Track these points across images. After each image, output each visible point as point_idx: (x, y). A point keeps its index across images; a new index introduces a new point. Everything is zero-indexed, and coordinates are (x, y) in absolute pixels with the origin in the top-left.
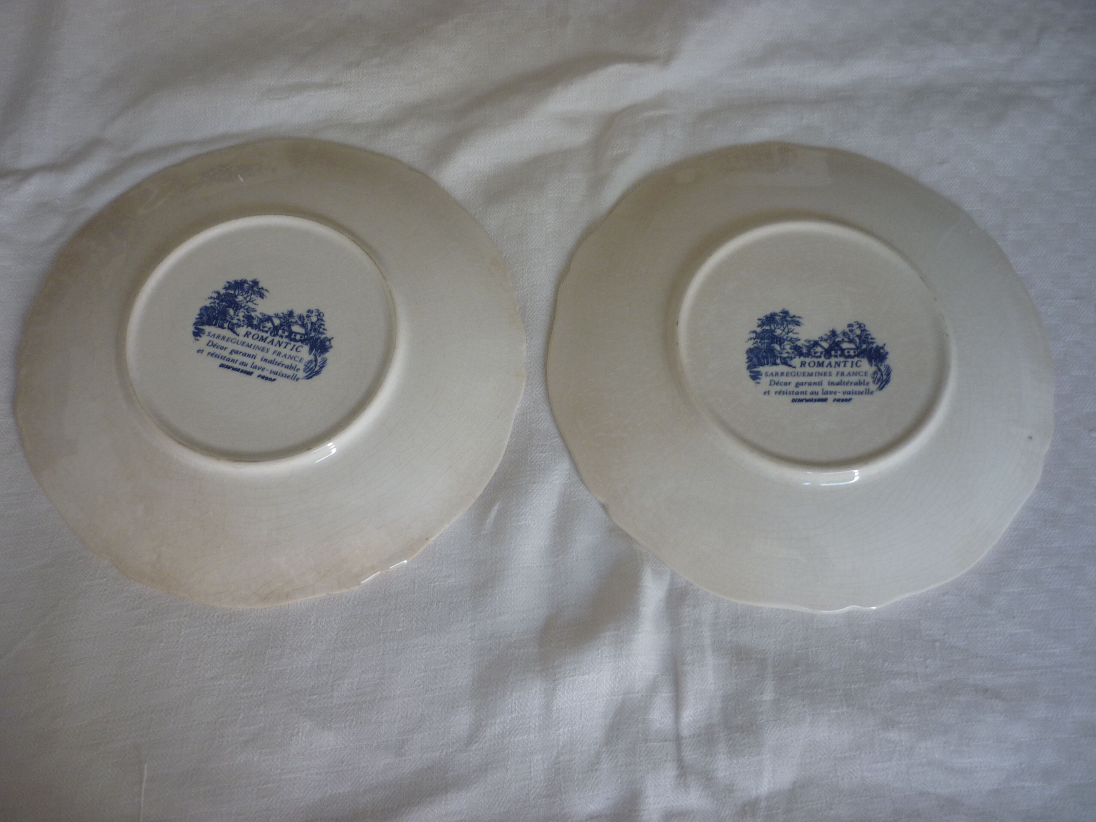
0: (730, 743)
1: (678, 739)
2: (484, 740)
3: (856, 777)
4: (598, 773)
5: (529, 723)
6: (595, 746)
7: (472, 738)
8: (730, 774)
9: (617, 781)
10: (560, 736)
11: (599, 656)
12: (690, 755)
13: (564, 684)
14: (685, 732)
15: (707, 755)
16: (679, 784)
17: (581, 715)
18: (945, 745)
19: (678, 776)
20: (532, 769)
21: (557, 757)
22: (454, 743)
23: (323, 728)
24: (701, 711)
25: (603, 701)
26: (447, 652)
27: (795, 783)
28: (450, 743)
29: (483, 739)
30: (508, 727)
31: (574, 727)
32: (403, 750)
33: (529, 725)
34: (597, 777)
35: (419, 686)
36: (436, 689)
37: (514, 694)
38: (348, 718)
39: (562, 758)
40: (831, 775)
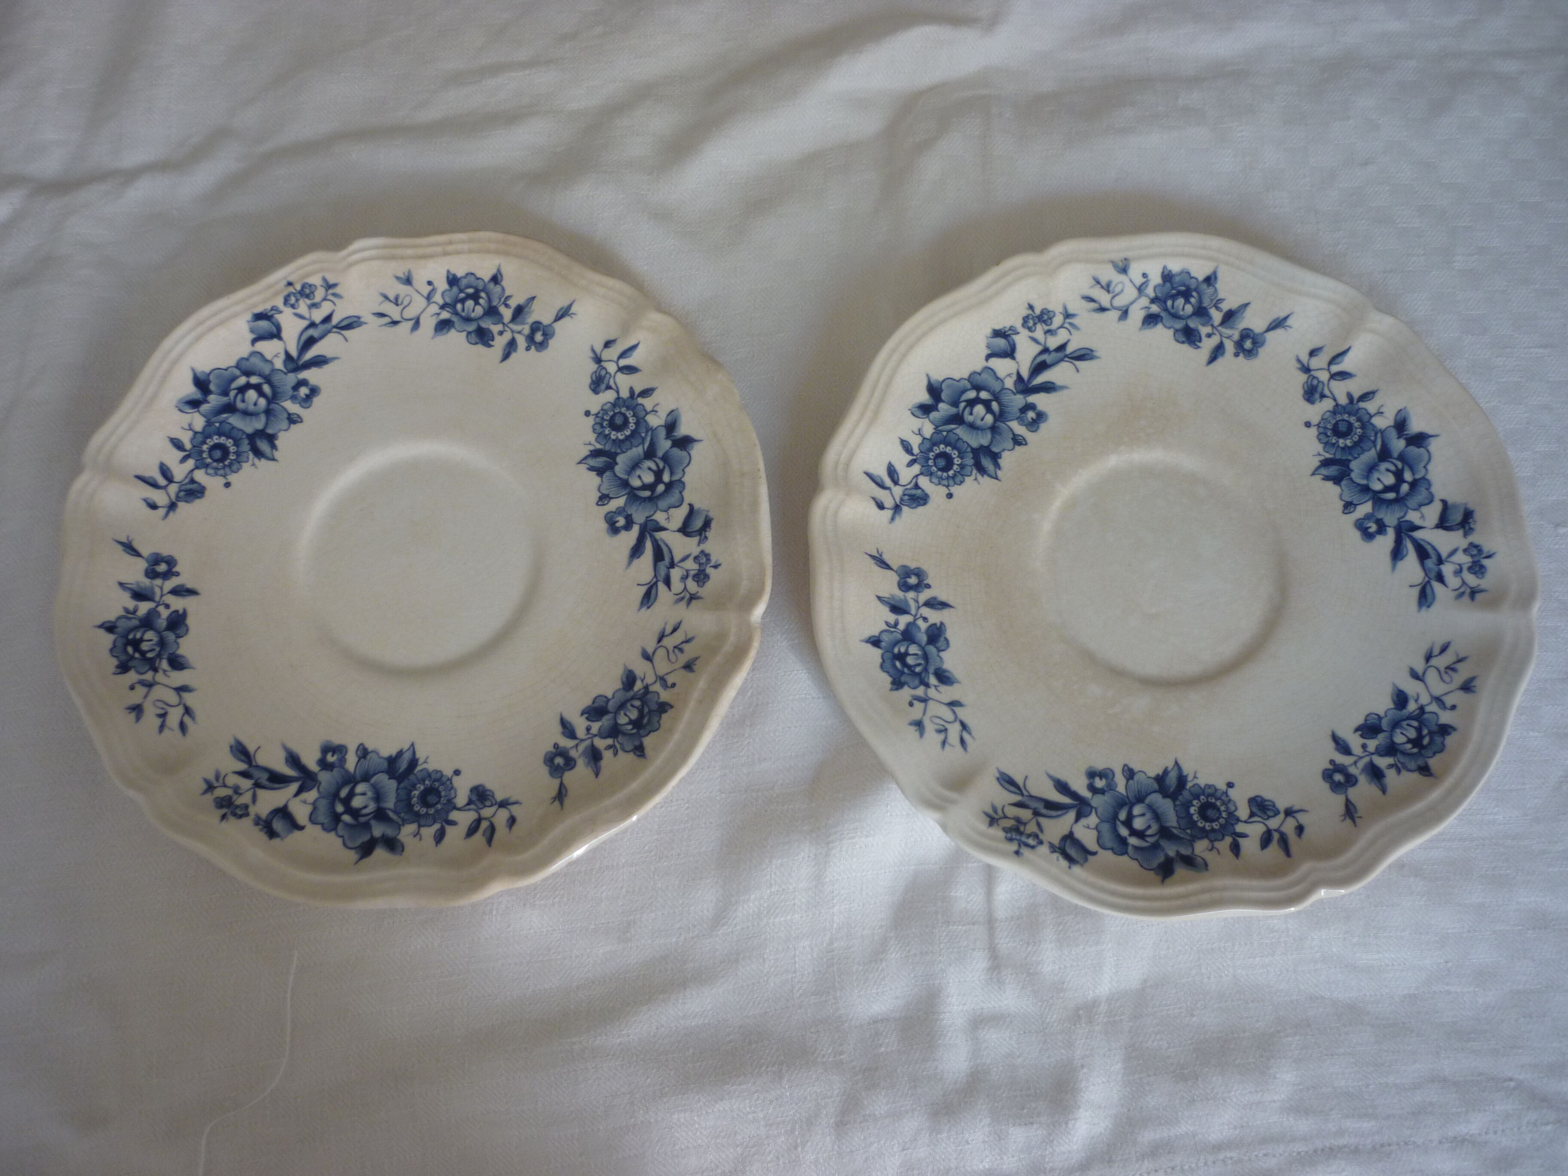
0: (1060, 928)
1: (991, 922)
2: (735, 922)
3: (1226, 975)
4: (884, 964)
5: (794, 899)
6: (880, 930)
7: (718, 920)
8: (1060, 968)
9: (909, 975)
10: (834, 915)
11: (888, 815)
12: (1005, 943)
13: (841, 848)
14: (1001, 913)
15: (1028, 944)
16: (991, 979)
17: (862, 889)
18: (1346, 936)
19: (989, 969)
20: (797, 959)
21: (831, 943)
22: (695, 926)
23: (524, 905)
24: (1022, 887)
25: (889, 872)
26: (688, 808)
27: (1145, 981)
28: (690, 925)
29: (733, 920)
30: (766, 905)
31: (852, 905)
32: (628, 935)
33: (793, 902)
34: (883, 970)
35: (651, 851)
36: (672, 855)
37: (774, 862)
38: (557, 893)
39: (836, 945)
40: (1194, 972)
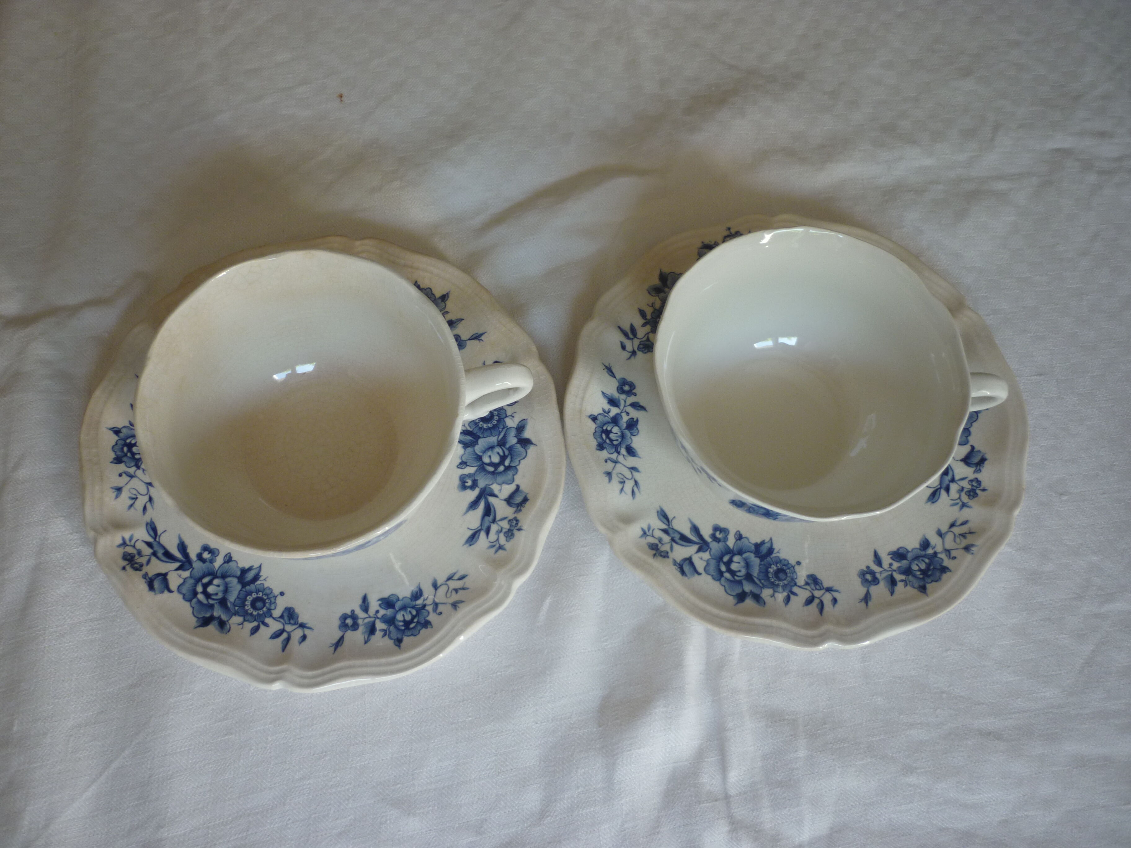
0: (772, 798)
1: (727, 798)
2: (555, 814)
3: (884, 819)
4: (659, 836)
5: (595, 796)
6: (654, 812)
7: (543, 814)
8: (775, 825)
9: (677, 840)
10: (623, 805)
11: (652, 731)
12: (739, 812)
13: (623, 758)
14: (732, 792)
15: (753, 810)
16: (732, 838)
17: (640, 785)
18: (958, 785)
19: (730, 831)
20: (601, 838)
21: (622, 825)
22: (528, 819)
23: (409, 814)
24: (745, 771)
25: (657, 770)
26: (514, 736)
27: (832, 828)
28: (525, 819)
29: (554, 812)
30: (576, 802)
31: (634, 797)
32: (482, 829)
34: (659, 839)
35: (492, 769)
36: (507, 770)
37: (579, 770)
38: (430, 803)
39: (626, 826)
40: (863, 819)
